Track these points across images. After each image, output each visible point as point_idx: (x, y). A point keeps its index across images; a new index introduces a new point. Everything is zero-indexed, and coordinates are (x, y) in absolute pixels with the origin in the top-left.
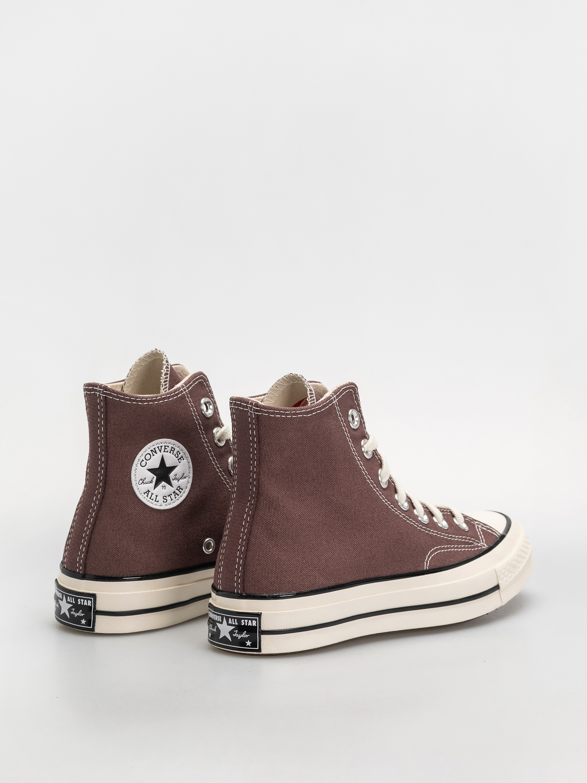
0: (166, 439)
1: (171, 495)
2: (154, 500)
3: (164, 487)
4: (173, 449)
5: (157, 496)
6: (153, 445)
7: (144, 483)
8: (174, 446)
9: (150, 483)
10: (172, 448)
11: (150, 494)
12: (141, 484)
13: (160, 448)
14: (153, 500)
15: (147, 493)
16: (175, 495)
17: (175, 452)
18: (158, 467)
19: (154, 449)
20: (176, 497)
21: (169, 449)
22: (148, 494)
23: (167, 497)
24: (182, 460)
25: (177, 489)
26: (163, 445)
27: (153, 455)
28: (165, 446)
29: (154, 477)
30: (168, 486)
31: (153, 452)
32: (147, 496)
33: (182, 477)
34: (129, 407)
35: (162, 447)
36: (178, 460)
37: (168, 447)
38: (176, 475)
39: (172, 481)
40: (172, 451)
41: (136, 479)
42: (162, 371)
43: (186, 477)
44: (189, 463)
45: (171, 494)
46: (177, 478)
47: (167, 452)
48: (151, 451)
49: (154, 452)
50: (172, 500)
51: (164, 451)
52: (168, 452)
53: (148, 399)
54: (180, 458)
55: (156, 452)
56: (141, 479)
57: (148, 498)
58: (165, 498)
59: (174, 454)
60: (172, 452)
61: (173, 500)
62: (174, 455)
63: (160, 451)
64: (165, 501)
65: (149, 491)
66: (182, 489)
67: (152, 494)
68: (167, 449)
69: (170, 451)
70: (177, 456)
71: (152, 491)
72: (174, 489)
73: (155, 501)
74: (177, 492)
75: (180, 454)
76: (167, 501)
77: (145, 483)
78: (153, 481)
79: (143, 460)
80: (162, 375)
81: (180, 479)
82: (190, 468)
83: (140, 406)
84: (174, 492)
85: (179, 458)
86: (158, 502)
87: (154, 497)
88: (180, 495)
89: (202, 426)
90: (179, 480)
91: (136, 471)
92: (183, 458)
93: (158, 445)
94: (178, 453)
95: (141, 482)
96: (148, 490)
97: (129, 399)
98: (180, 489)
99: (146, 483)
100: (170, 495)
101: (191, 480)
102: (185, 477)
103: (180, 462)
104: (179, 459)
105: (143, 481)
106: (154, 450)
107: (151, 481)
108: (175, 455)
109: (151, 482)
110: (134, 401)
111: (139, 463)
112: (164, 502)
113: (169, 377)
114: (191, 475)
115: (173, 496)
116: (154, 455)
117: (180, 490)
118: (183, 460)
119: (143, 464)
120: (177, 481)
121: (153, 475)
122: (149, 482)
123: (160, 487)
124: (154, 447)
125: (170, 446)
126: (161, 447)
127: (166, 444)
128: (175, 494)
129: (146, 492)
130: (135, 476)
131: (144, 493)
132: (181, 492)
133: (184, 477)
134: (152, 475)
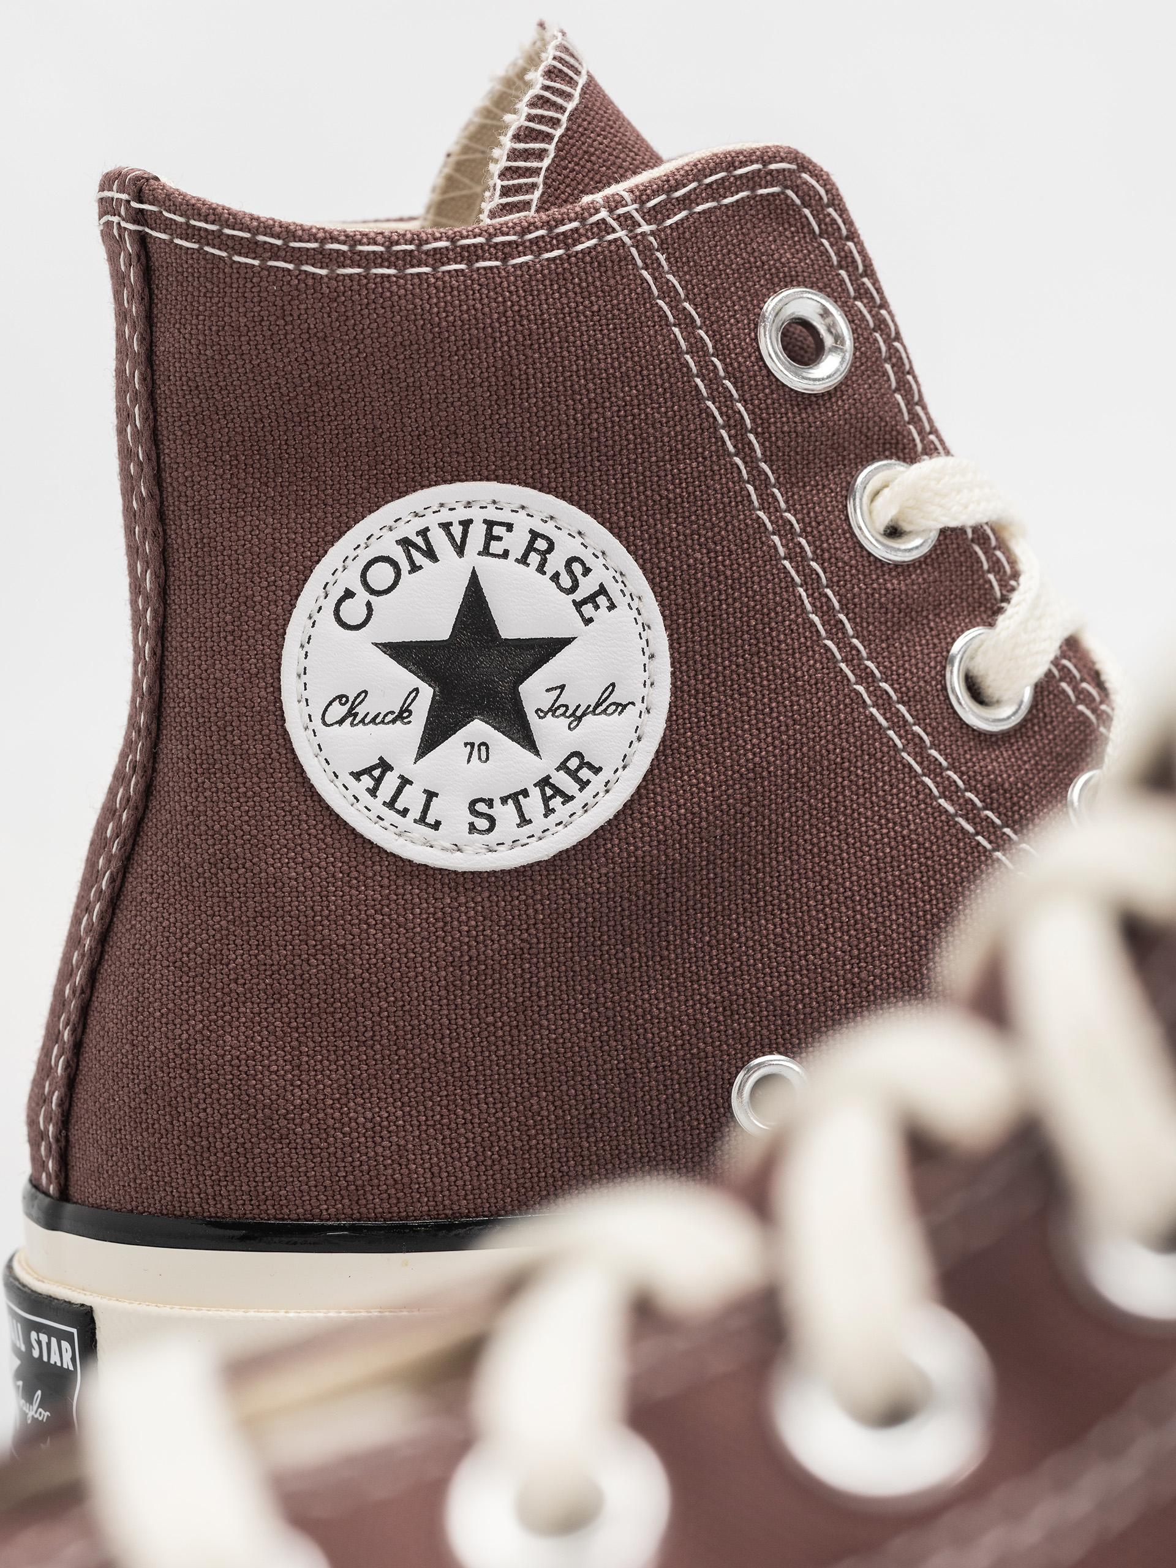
0: (494, 485)
1: (521, 797)
2: (415, 813)
3: (480, 749)
4: (541, 545)
5: (431, 795)
6: (416, 515)
7: (358, 719)
8: (548, 529)
9: (394, 721)
10: (535, 535)
11: (390, 782)
12: (341, 722)
13: (457, 531)
14: (404, 813)
15: (376, 773)
16: (546, 800)
17: (556, 562)
18: (446, 637)
19: (418, 533)
20: (553, 811)
21: (516, 542)
22: (378, 781)
23: (497, 803)
24: (603, 609)
25: (563, 766)
26: (477, 515)
27: (415, 568)
28: (490, 524)
29: (417, 690)
30: (502, 744)
31: (413, 551)
32: (373, 792)
33: (598, 705)
34: (249, 285)
35: (471, 528)
36: (578, 605)
37: (509, 527)
38: (562, 687)
39: (532, 717)
40: (533, 554)
41: (306, 694)
42: (508, 118)
43: (625, 707)
44: (646, 626)
45: (525, 793)
46: (567, 707)
47: (506, 554)
48: (398, 542)
49: (418, 548)
50: (524, 821)
51: (486, 551)
52: (512, 557)
53: (359, 248)
54: (591, 599)
55: (431, 554)
56: (340, 697)
57: (376, 805)
58: (481, 807)
59: (550, 569)
60: (534, 559)
61: (530, 822)
62: (550, 574)
63: (460, 550)
64: (482, 824)
65: (385, 766)
66: (597, 770)
67: (405, 781)
68: (499, 539)
69: (526, 556)
70: (566, 581)
71: (404, 762)
72: (546, 765)
73: (422, 820)
74: (562, 780)
75: (587, 571)
76: (490, 829)
77: (362, 721)
78: (410, 713)
79: (349, 594)
80: (501, 138)
81: (584, 714)
82: (652, 657)
83: (310, 282)
84: (545, 782)
85: (579, 595)
86: (436, 825)
87: (413, 798)
88: (582, 798)
89: (757, 435)
90: (580, 719)
91: (307, 647)
92: (610, 599)
93: (445, 516)
94: (577, 568)
95: (338, 711)
96: (381, 759)
97: (246, 243)
98: (580, 768)
99: (373, 721)
100: (514, 797)
101: (656, 727)
102: (622, 707)
103: (588, 621)
104: (584, 602)
105: (352, 708)
106: (419, 541)
107: (402, 712)
108: (556, 577)
109: (403, 715)
110: (275, 253)
111: (329, 605)
112: (472, 828)
113: (552, 155)
114: (662, 697)
115: (533, 804)
116: (420, 567)
117: (585, 774)
118: (612, 607)
119: (353, 611)
120: (564, 722)
121: (414, 681)
122: (390, 717)
123: (453, 746)
124: (419, 524)
125: (523, 525)
126: (466, 524)
127: (492, 514)
128: (549, 792)
129: (368, 771)
130: (304, 678)
131: (357, 776)
132: (588, 782)
133: (618, 705)
134: (403, 679)
